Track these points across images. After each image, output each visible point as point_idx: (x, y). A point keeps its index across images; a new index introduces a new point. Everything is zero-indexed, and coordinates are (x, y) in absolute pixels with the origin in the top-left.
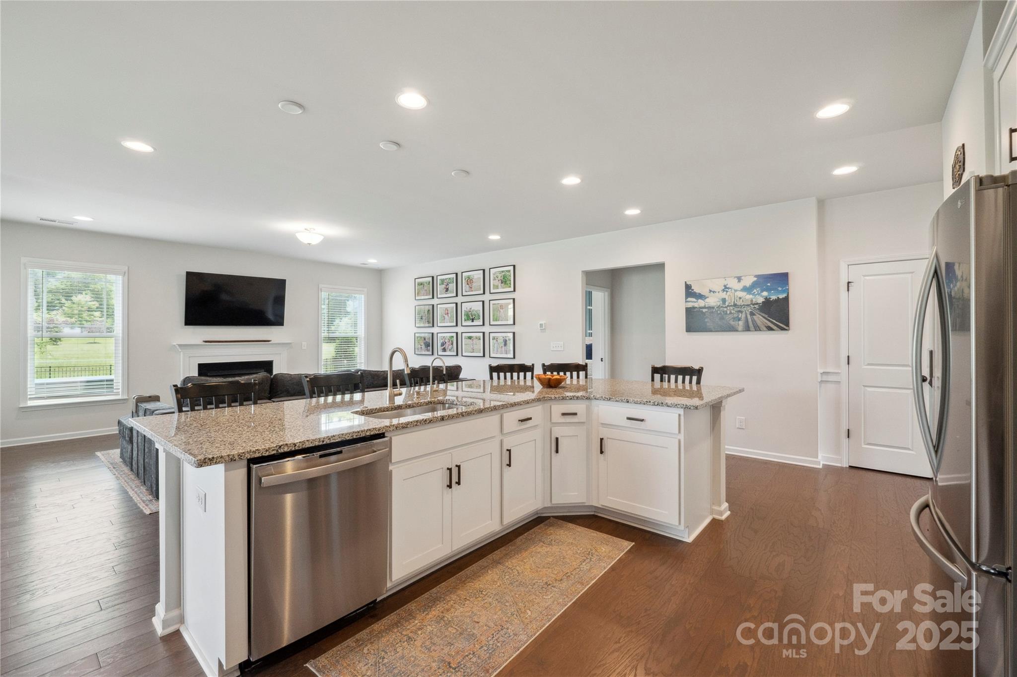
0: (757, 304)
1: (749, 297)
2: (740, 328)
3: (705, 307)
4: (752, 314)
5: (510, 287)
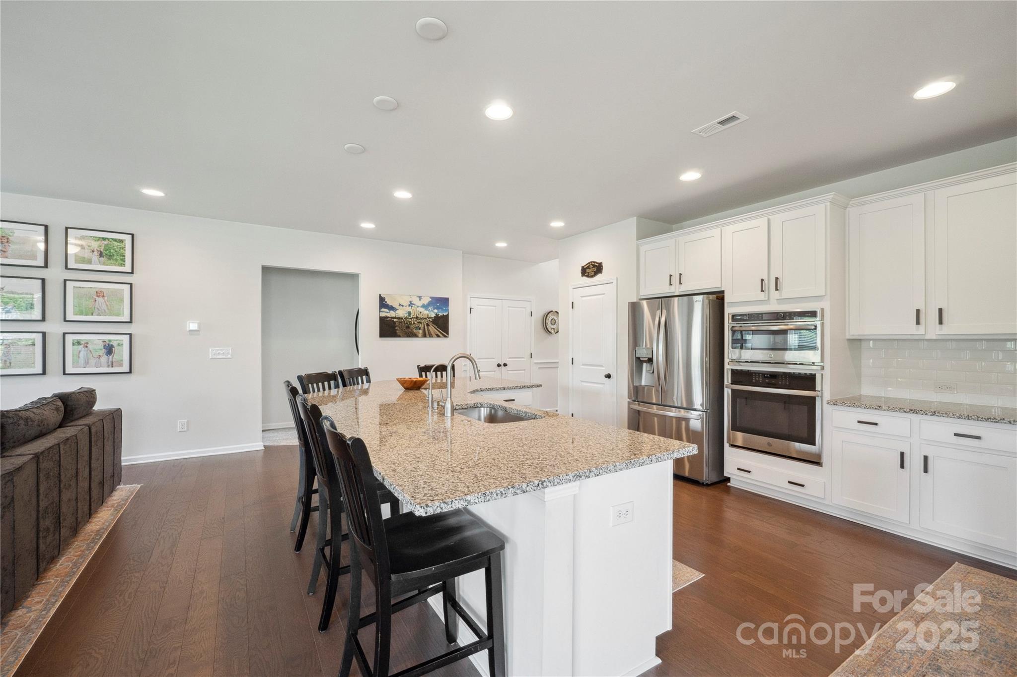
0: (431, 318)
1: (426, 312)
2: (420, 335)
3: (395, 318)
4: (428, 325)
5: (123, 265)
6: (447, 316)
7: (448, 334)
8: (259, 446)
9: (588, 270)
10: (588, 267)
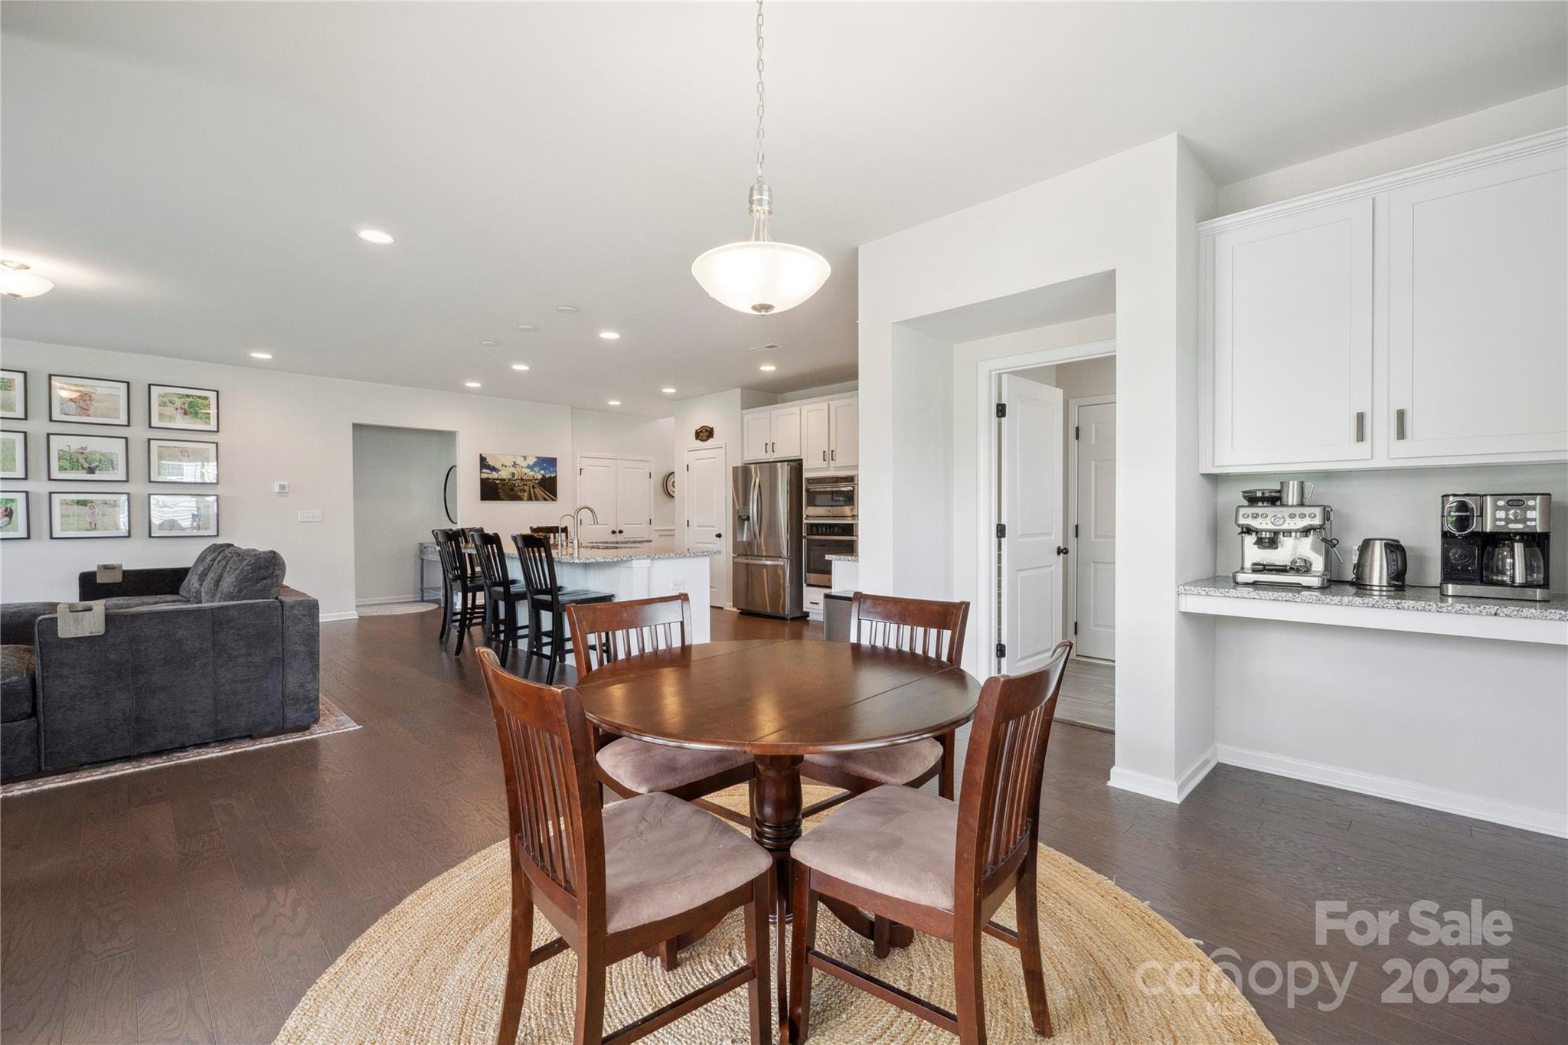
0: (537, 479)
1: (532, 473)
2: (525, 498)
3: (498, 479)
4: (534, 487)
5: (208, 423)
6: (555, 477)
7: (556, 497)
8: (353, 614)
9: (701, 434)
10: (701, 431)
